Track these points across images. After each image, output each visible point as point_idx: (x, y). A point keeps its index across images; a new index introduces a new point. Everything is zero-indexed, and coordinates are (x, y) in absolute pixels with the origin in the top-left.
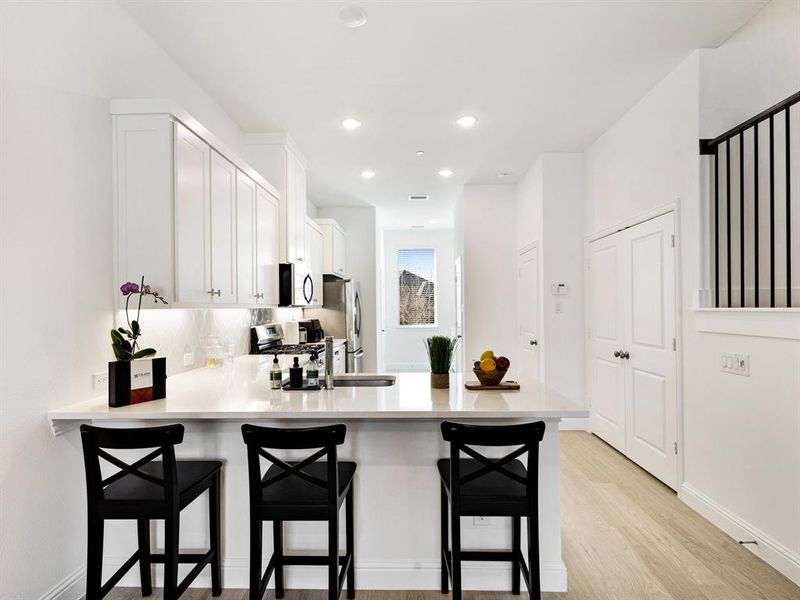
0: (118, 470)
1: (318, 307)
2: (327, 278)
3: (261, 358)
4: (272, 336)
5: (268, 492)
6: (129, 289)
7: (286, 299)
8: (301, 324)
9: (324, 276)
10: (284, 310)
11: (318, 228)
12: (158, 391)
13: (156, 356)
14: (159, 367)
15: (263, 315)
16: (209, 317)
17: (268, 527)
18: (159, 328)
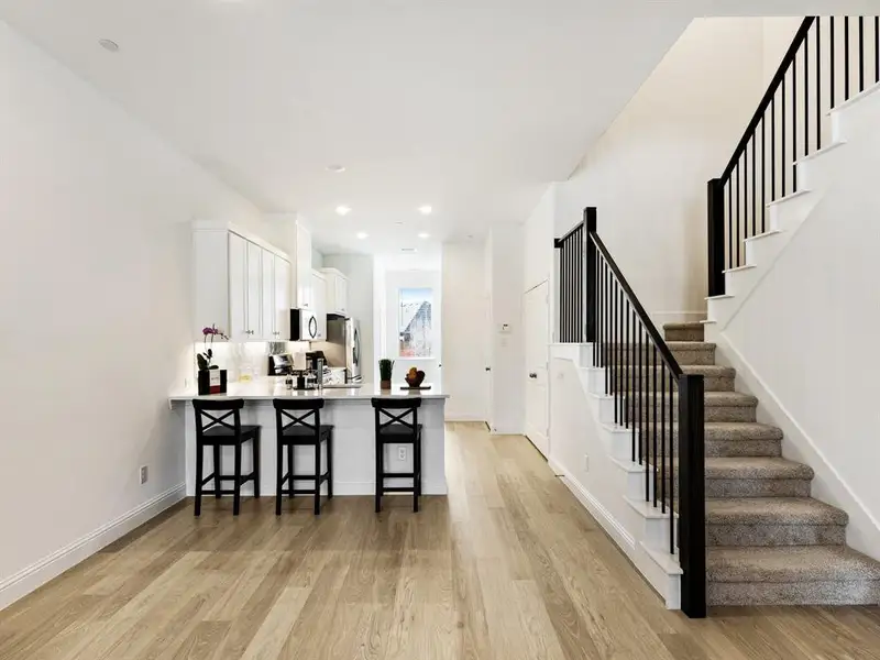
0: (212, 421)
1: (322, 340)
2: (330, 317)
3: (277, 378)
4: (284, 363)
5: (285, 432)
6: (207, 331)
7: (295, 334)
8: (307, 354)
9: (328, 315)
10: (293, 343)
11: (322, 276)
12: (222, 389)
13: (220, 369)
14: (223, 374)
15: (277, 347)
16: (243, 347)
17: (285, 448)
18: (221, 355)
